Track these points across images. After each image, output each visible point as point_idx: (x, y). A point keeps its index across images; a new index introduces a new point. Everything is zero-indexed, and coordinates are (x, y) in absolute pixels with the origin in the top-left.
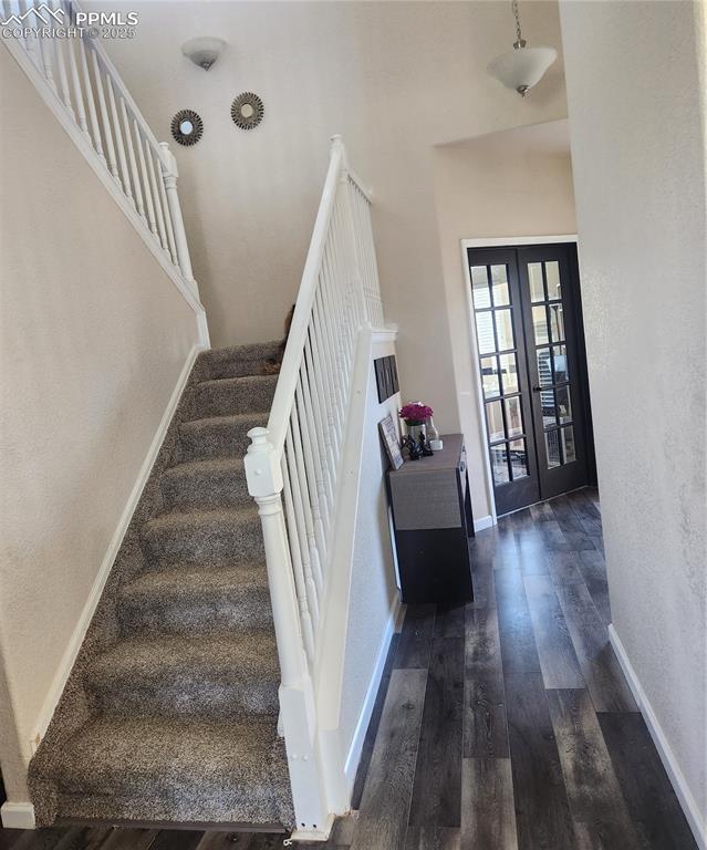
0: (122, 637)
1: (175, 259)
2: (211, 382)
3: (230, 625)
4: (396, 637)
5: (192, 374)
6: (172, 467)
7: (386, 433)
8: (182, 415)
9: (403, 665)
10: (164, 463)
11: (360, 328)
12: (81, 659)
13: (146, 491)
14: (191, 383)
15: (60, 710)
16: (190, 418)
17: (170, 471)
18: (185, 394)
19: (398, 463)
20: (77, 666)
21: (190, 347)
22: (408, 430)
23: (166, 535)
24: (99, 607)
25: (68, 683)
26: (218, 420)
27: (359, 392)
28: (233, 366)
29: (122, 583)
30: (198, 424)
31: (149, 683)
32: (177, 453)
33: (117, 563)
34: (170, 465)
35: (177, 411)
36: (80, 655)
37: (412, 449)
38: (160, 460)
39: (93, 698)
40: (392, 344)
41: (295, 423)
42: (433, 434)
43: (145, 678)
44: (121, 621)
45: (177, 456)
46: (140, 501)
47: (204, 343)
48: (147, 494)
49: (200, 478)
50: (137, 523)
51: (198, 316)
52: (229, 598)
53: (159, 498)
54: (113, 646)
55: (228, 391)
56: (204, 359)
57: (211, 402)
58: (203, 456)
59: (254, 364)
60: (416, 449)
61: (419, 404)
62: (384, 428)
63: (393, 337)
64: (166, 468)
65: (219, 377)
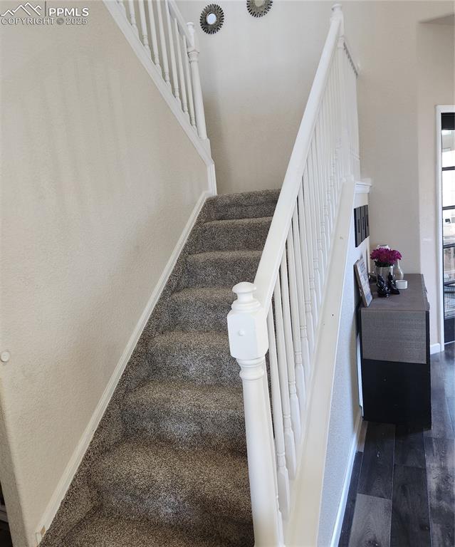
0: (126, 437)
1: (193, 121)
2: (214, 223)
3: (213, 443)
4: (358, 455)
5: (200, 215)
6: (179, 291)
7: (360, 273)
8: (190, 249)
9: (367, 491)
10: (172, 288)
11: (344, 180)
12: (87, 458)
13: (155, 312)
14: (198, 223)
15: (65, 503)
16: (195, 252)
17: (175, 295)
18: (194, 231)
19: (369, 299)
20: (83, 464)
21: (200, 194)
22: (378, 270)
23: (167, 351)
24: (107, 411)
25: (74, 480)
26: (216, 255)
27: (341, 238)
28: (233, 210)
29: (128, 391)
30: (201, 257)
31: (138, 493)
32: (183, 280)
33: (126, 373)
34: (177, 290)
35: (186, 245)
36: (86, 455)
37: (382, 287)
38: (169, 286)
39: (94, 492)
40: (367, 196)
41: (284, 273)
42: (399, 274)
43: (136, 487)
44: (125, 423)
45: (183, 282)
46: (150, 320)
47: (212, 191)
48: (156, 315)
49: (198, 305)
50: (145, 339)
51: (208, 169)
52: (213, 422)
53: (166, 317)
54: (117, 444)
55: (227, 230)
56: (211, 203)
57: (213, 238)
58: (204, 284)
59: (250, 208)
60: (384, 287)
61: (387, 247)
62: (359, 269)
63: (368, 190)
64: (173, 293)
65: (222, 218)
